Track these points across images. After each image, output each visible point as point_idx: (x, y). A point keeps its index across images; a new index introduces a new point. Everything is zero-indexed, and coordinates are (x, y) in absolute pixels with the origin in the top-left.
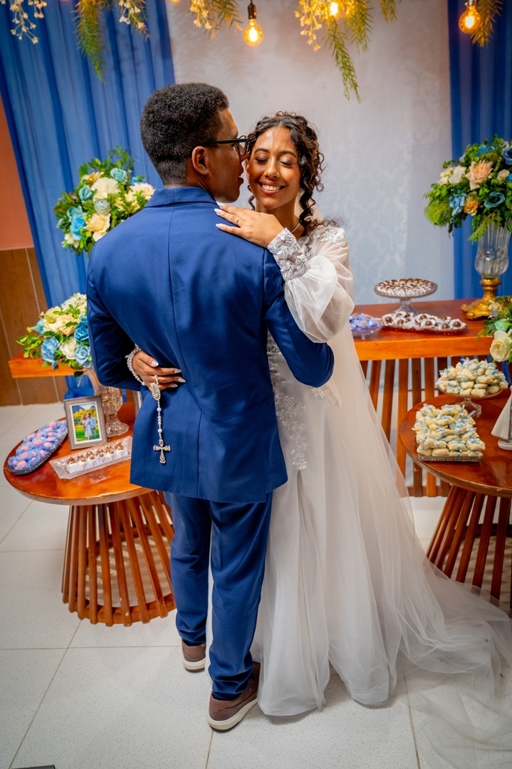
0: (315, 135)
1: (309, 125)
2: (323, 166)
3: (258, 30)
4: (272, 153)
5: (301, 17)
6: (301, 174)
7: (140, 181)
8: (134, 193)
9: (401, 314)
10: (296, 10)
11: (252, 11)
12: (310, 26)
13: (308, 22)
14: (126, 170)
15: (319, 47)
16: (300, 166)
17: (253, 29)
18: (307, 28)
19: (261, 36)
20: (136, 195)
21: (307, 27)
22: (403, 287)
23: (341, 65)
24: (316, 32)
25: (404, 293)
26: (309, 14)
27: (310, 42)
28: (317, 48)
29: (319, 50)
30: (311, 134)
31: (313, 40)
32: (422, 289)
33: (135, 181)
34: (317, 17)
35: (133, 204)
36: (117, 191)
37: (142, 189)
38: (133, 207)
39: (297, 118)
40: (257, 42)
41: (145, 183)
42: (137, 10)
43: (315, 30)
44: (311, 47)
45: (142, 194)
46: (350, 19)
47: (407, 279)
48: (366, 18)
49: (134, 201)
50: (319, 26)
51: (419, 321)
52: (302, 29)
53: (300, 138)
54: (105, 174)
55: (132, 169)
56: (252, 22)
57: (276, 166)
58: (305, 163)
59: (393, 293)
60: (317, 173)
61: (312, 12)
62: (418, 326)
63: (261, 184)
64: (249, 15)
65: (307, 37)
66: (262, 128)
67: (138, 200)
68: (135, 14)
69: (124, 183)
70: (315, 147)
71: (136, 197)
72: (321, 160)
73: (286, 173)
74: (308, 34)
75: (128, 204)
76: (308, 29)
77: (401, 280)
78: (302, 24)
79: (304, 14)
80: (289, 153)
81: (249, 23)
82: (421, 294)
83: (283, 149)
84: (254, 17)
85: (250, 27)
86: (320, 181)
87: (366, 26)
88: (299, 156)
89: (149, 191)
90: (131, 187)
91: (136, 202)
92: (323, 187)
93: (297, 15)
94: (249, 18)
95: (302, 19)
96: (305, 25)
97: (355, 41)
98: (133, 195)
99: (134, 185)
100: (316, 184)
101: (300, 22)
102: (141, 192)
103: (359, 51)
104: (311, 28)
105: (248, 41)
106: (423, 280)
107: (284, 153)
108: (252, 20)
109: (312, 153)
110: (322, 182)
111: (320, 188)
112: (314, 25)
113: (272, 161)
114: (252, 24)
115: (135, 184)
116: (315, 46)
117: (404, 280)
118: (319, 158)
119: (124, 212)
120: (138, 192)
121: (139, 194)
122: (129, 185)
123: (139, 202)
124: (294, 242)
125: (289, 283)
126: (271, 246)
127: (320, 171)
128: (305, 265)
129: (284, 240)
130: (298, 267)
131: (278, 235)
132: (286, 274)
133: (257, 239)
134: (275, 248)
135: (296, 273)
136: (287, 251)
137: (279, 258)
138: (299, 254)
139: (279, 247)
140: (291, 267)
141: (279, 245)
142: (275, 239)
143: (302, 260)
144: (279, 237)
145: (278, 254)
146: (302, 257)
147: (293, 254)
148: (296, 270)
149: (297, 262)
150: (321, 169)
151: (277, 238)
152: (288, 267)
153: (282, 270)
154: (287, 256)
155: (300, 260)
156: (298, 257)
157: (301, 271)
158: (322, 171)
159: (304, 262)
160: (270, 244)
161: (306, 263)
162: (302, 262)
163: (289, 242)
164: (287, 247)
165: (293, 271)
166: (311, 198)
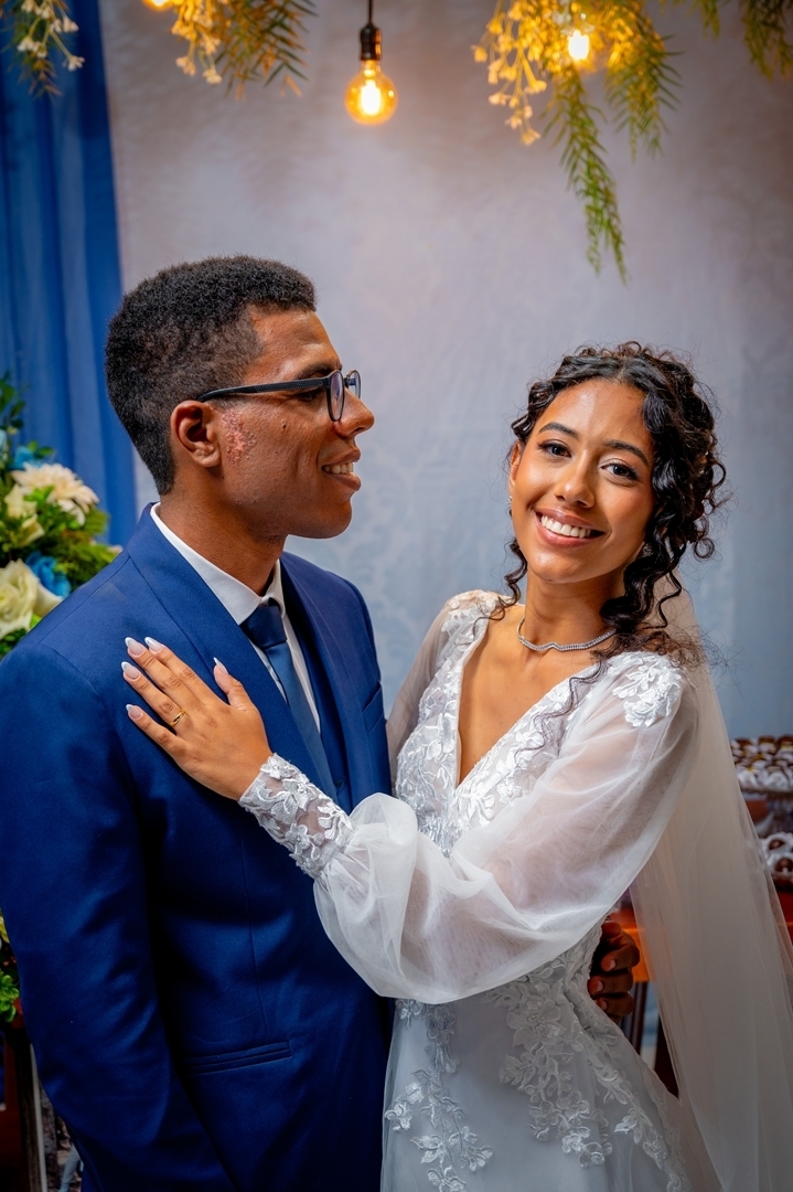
0: (708, 416)
1: (695, 389)
2: (718, 495)
3: (385, 87)
4: (584, 442)
5: (488, 62)
7: (39, 457)
8: (28, 491)
10: (477, 42)
11: (369, 43)
12: (513, 84)
13: (510, 74)
14: (4, 428)
15: (537, 136)
16: (654, 491)
17: (371, 84)
18: (504, 86)
19: (390, 101)
20: (34, 499)
21: (506, 87)
22: (774, 763)
23: (582, 185)
24: (535, 100)
26: (511, 57)
27: (515, 122)
28: (531, 137)
29: (536, 142)
31: (522, 117)
33: (26, 458)
34: (533, 64)
35: (26, 524)
37: (49, 482)
38: (27, 532)
39: (668, 367)
40: (379, 115)
41: (56, 461)
42: (70, 26)
43: (528, 96)
44: (518, 133)
45: (50, 499)
46: (621, 71)
47: (777, 735)
48: (661, 74)
49: (29, 517)
50: (538, 86)
52: (494, 89)
53: (666, 418)
55: (18, 424)
56: (369, 69)
58: (670, 483)
60: (701, 509)
61: (520, 53)
63: (541, 516)
64: (363, 51)
65: (505, 111)
66: (571, 375)
67: (39, 513)
68: (63, 36)
70: (705, 446)
71: (32, 506)
72: (715, 481)
73: (613, 497)
74: (508, 102)
75: (13, 524)
76: (510, 91)
78: (493, 79)
79: (497, 56)
80: (631, 449)
81: (362, 69)
83: (615, 436)
84: (374, 57)
85: (363, 79)
86: (704, 532)
87: (660, 93)
88: (655, 464)
89: (64, 486)
90: (17, 475)
91: (35, 517)
92: (712, 549)
93: (480, 56)
94: (363, 59)
95: (495, 66)
96: (502, 82)
97: (627, 127)
98: (26, 498)
99: (23, 469)
101: (487, 72)
102: (50, 490)
103: (634, 152)
104: (518, 89)
105: (356, 112)
107: (618, 446)
108: (370, 63)
109: (692, 459)
111: (702, 549)
112: (525, 83)
113: (582, 460)
114: (369, 72)
115: (27, 465)
116: (525, 131)
118: (711, 475)
120: (37, 490)
121: (41, 496)
122: (13, 469)
123: (43, 517)
124: (303, 779)
125: (323, 876)
126: (250, 798)
127: (708, 508)
128: (343, 825)
129: (278, 777)
130: (329, 834)
131: (262, 769)
132: (307, 860)
133: (210, 778)
134: (261, 799)
135: (328, 849)
136: (292, 800)
137: (278, 823)
138: (322, 803)
139: (270, 794)
140: (312, 840)
141: (269, 790)
142: (257, 779)
143: (332, 815)
144: (265, 774)
145: (272, 813)
146: (331, 807)
147: (308, 805)
148: (326, 842)
149: (323, 822)
150: (711, 502)
151: (261, 774)
152: (306, 841)
153: (296, 854)
154: (294, 812)
155: (328, 815)
156: (321, 809)
157: (338, 841)
158: (714, 507)
159: (339, 819)
160: (247, 791)
161: (343, 819)
162: (332, 819)
163: (291, 780)
164: (289, 793)
165: (321, 847)
166: (671, 575)
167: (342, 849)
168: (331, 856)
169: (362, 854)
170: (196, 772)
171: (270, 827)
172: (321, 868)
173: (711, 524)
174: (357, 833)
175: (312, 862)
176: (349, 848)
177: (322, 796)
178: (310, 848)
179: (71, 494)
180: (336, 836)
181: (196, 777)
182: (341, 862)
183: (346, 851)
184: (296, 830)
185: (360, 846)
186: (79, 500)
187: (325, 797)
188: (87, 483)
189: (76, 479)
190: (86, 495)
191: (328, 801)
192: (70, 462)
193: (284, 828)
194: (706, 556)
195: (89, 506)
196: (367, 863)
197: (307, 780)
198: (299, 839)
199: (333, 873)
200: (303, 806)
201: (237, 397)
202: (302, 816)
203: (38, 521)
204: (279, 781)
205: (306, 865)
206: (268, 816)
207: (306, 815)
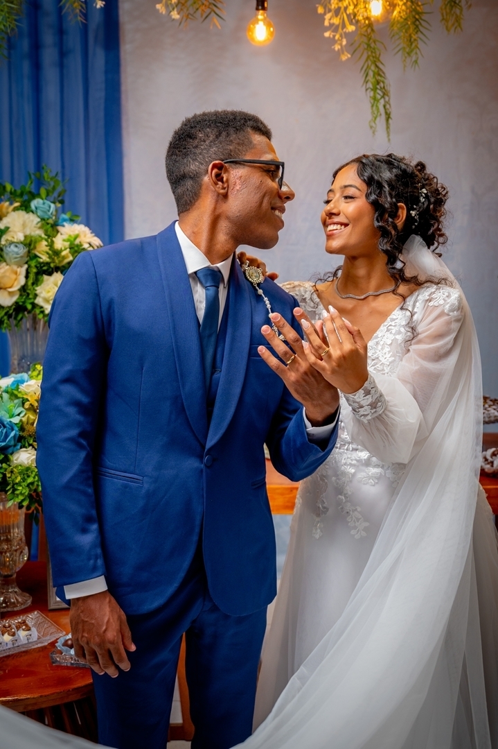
3: (268, 25)
5: (325, 14)
7: (72, 221)
8: (65, 237)
13: (336, 21)
14: (54, 203)
15: (349, 55)
17: (261, 24)
18: (335, 28)
19: (271, 34)
20: (68, 240)
24: (347, 36)
27: (337, 47)
28: (345, 57)
29: (349, 59)
31: (341, 45)
32: (493, 411)
33: (65, 220)
35: (64, 253)
36: (40, 233)
37: (77, 232)
38: (64, 258)
41: (80, 223)
43: (345, 33)
45: (77, 242)
46: (398, 22)
49: (65, 249)
50: (351, 28)
51: (490, 459)
52: (327, 29)
54: (21, 206)
55: (62, 202)
56: (261, 15)
61: (342, 9)
62: (488, 466)
64: (258, 5)
65: (332, 41)
67: (71, 248)
69: (51, 221)
71: (67, 244)
74: (334, 36)
75: (57, 253)
76: (336, 30)
78: (327, 23)
79: (330, 11)
81: (257, 15)
82: (492, 419)
84: (264, 9)
87: (420, 35)
89: (85, 236)
90: (60, 228)
91: (68, 250)
93: (320, 10)
94: (257, 9)
95: (328, 16)
96: (331, 25)
98: (64, 240)
99: (64, 226)
101: (324, 19)
102: (77, 237)
104: (340, 30)
105: (253, 39)
106: (492, 398)
108: (261, 12)
112: (344, 26)
114: (260, 17)
115: (65, 224)
116: (343, 53)
119: (48, 264)
120: (70, 236)
121: (72, 239)
122: (58, 225)
123: (73, 250)
179: (88, 240)
186: (92, 244)
188: (97, 235)
189: (91, 233)
190: (97, 242)
192: (87, 225)
195: (98, 247)
201: (240, 164)
203: (70, 252)
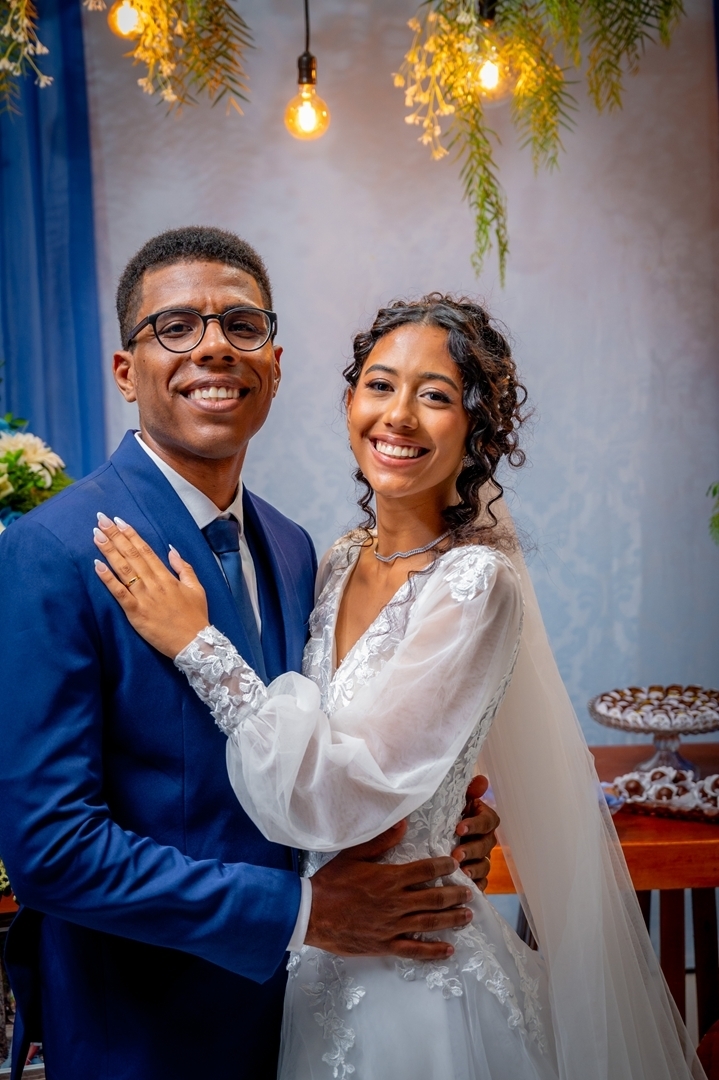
0: (504, 345)
1: (491, 324)
2: (523, 412)
3: (319, 108)
4: (403, 377)
5: (406, 87)
6: (470, 426)
7: (13, 428)
9: (663, 775)
10: (396, 71)
11: (306, 69)
12: (426, 107)
13: (424, 98)
15: (446, 152)
16: (466, 411)
17: (307, 105)
18: (422, 110)
19: (324, 120)
20: (6, 460)
21: (420, 108)
22: (660, 707)
24: (442, 121)
25: (667, 720)
26: (425, 84)
27: (426, 139)
28: (439, 154)
29: (445, 158)
30: (496, 344)
31: (432, 136)
32: (710, 712)
33: (3, 427)
37: (21, 447)
39: (466, 308)
40: (315, 132)
41: (25, 432)
42: (42, 50)
43: (439, 117)
44: (428, 150)
45: (21, 462)
46: (525, 98)
47: (665, 685)
49: (2, 475)
51: (711, 793)
52: (410, 111)
53: (468, 349)
56: (306, 91)
57: (411, 402)
58: (477, 403)
59: (639, 721)
60: (510, 426)
61: (433, 80)
62: (709, 805)
63: (374, 441)
64: (301, 76)
65: (419, 129)
66: (386, 324)
67: (10, 473)
68: (35, 57)
70: (505, 370)
71: (6, 465)
72: (519, 400)
73: (433, 419)
74: (421, 122)
76: (423, 113)
77: (652, 689)
78: (409, 102)
79: (413, 82)
80: (443, 378)
81: (299, 92)
82: (710, 725)
83: (427, 370)
84: (311, 81)
85: (301, 101)
86: (515, 445)
87: (560, 116)
88: (464, 388)
89: (35, 452)
91: (6, 476)
92: (523, 459)
93: (399, 82)
94: (300, 83)
95: (411, 91)
96: (417, 105)
97: (530, 147)
100: (508, 449)
101: (405, 96)
102: (20, 453)
103: (536, 167)
104: (430, 111)
105: (295, 130)
106: (707, 688)
107: (431, 377)
108: (306, 86)
109: (494, 381)
110: (522, 446)
111: (516, 459)
112: (436, 106)
113: (403, 392)
114: (305, 95)
115: (2, 434)
117: (659, 689)
118: (514, 395)
120: (9, 453)
121: (12, 459)
123: (13, 477)
124: (232, 650)
125: (236, 733)
126: (185, 657)
127: (516, 423)
128: (260, 692)
129: (211, 643)
130: (246, 698)
131: (199, 635)
132: (225, 717)
133: (154, 635)
134: (194, 659)
135: (243, 710)
136: (219, 664)
137: (205, 682)
138: (245, 671)
139: (202, 656)
140: (231, 700)
141: (201, 653)
142: (193, 642)
143: (251, 683)
144: (201, 639)
145: (202, 671)
146: (252, 676)
147: (232, 671)
148: (243, 703)
149: (243, 686)
150: (518, 418)
151: (197, 638)
152: (226, 700)
153: (215, 711)
154: (220, 674)
155: (248, 682)
156: (243, 676)
157: (253, 704)
158: (521, 422)
159: (257, 687)
160: (183, 651)
161: (260, 688)
162: (252, 686)
163: (222, 648)
164: (218, 658)
165: (238, 707)
166: (493, 480)
167: (255, 711)
168: (246, 716)
169: (271, 717)
170: (141, 627)
171: (197, 685)
172: (235, 726)
173: (520, 435)
174: (271, 700)
175: (228, 719)
176: (262, 712)
177: (246, 666)
178: (229, 706)
179: (40, 459)
180: (252, 700)
181: (141, 632)
182: (253, 722)
183: (259, 714)
184: (219, 689)
185: (271, 710)
186: (46, 464)
187: (249, 668)
188: (55, 450)
189: (46, 447)
190: (54, 460)
191: (250, 671)
193: (210, 687)
194: (520, 465)
195: (56, 469)
196: (274, 726)
197: (236, 651)
198: (220, 699)
199: (245, 730)
200: (228, 671)
202: (225, 679)
203: (9, 480)
204: (212, 646)
205: (222, 723)
206: (196, 674)
207: (230, 678)
